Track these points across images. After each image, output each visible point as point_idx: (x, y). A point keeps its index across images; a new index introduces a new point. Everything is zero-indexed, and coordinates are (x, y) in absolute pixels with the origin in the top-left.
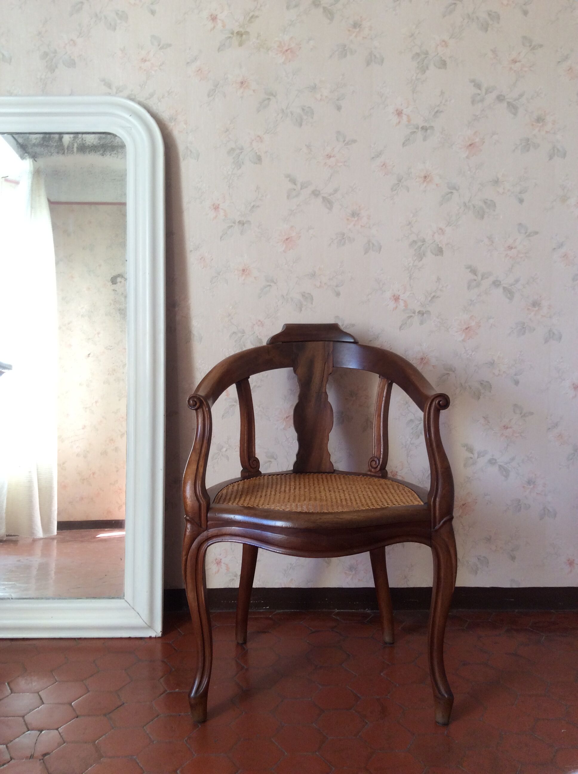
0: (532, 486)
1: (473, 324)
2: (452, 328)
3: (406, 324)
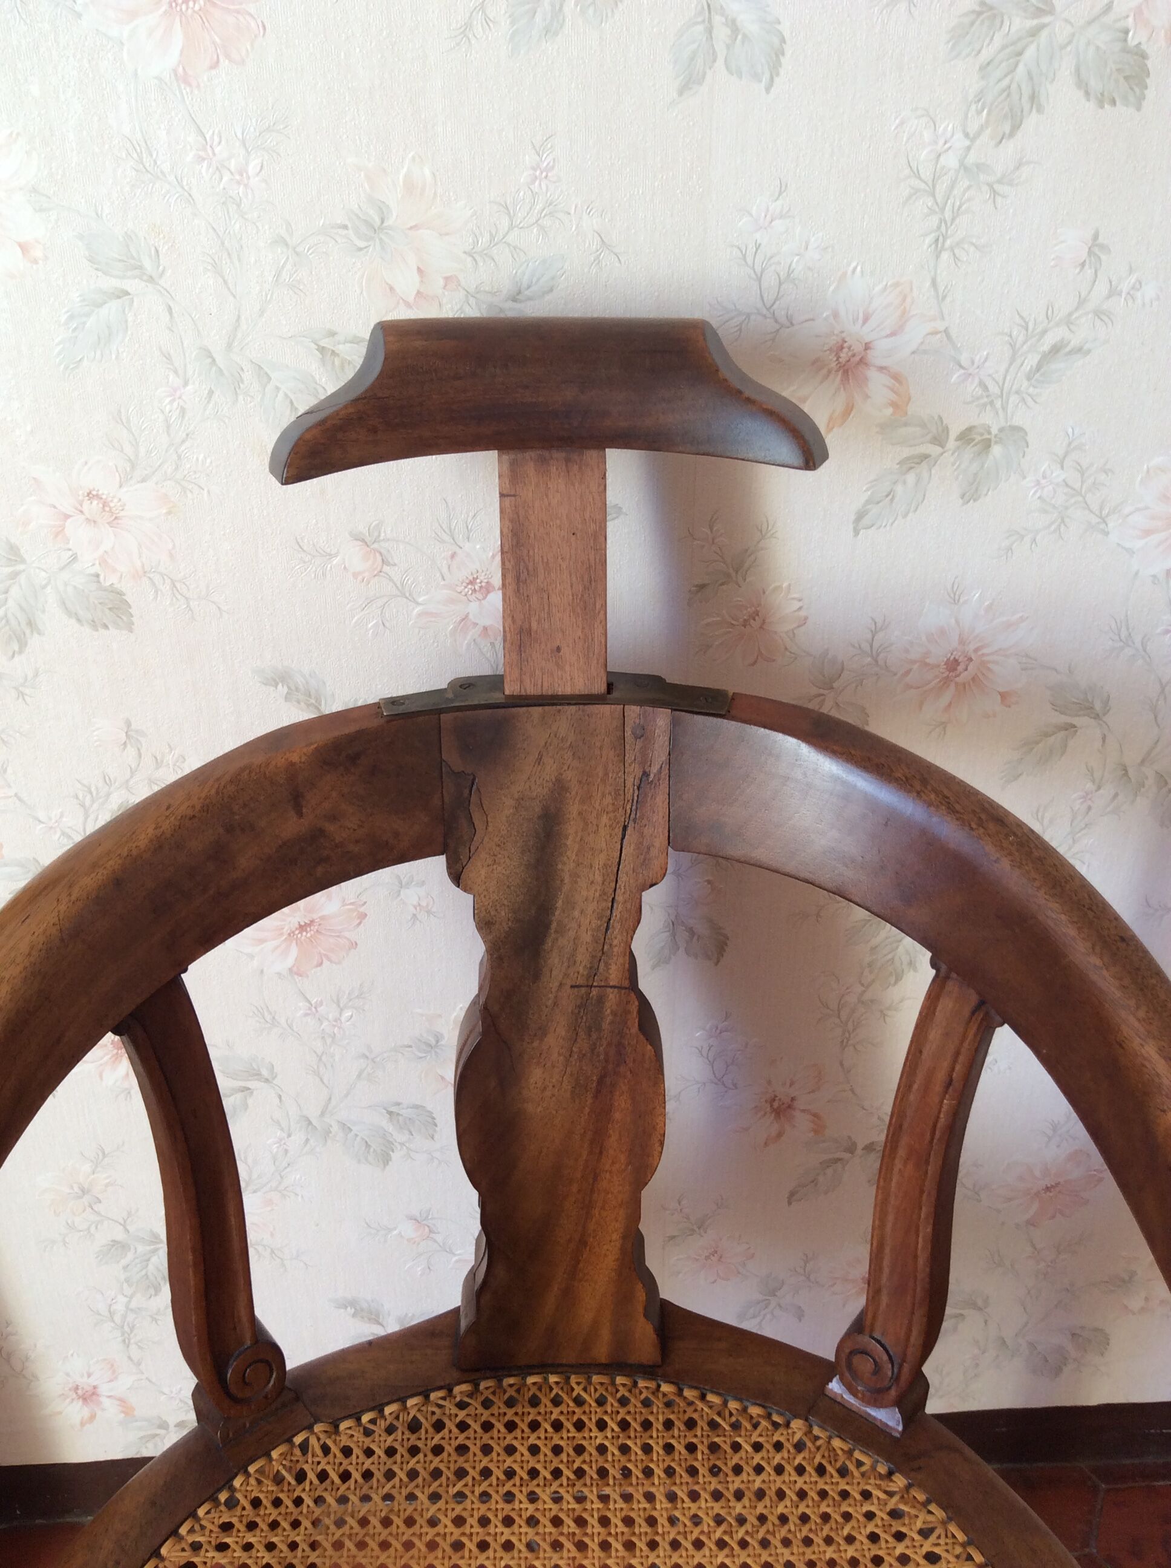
2: (1128, 515)
3: (890, 497)
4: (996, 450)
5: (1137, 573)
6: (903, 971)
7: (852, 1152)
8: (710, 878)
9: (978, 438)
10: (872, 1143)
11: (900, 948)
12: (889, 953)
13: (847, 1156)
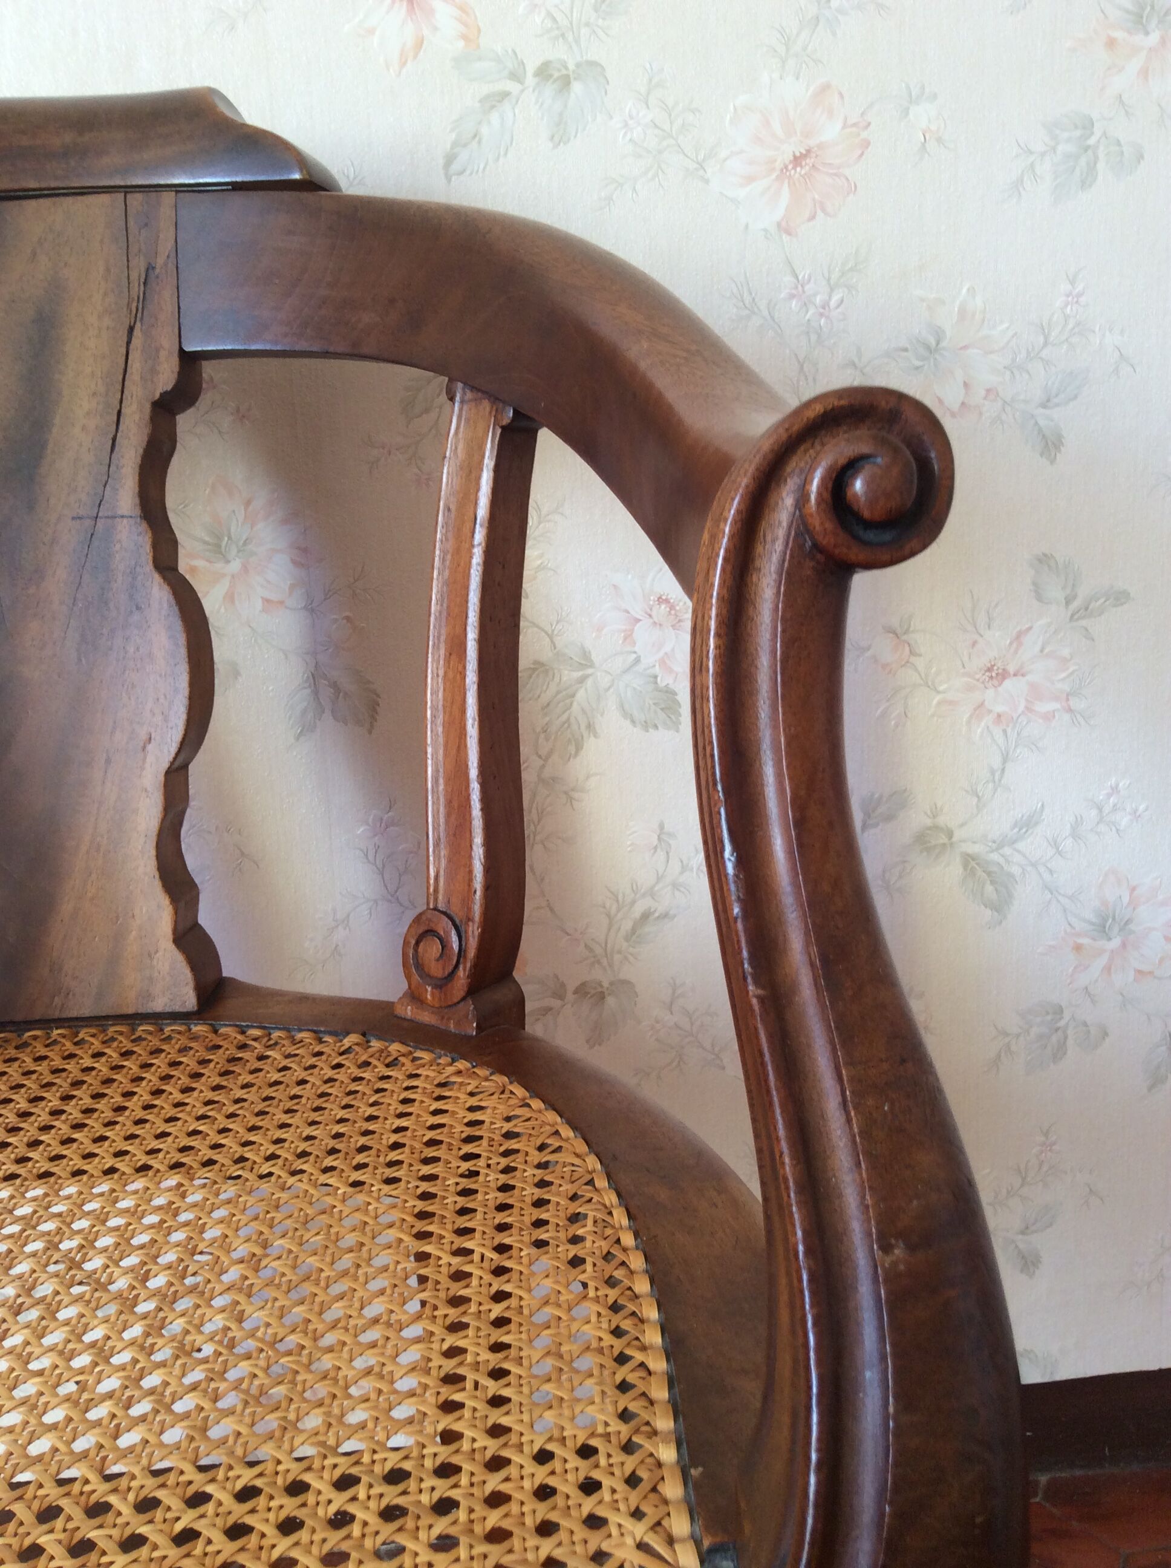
0: (1116, 943)
1: (830, 132)
2: (725, 160)
3: (477, 139)
4: (577, 87)
5: (747, 226)
6: (582, 737)
7: (561, 997)
8: (347, 614)
9: (556, 75)
10: (584, 984)
11: (575, 704)
12: (564, 712)
13: (556, 1003)
